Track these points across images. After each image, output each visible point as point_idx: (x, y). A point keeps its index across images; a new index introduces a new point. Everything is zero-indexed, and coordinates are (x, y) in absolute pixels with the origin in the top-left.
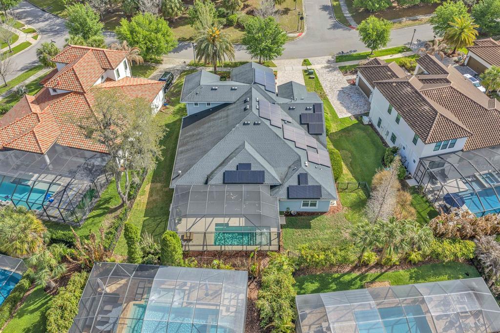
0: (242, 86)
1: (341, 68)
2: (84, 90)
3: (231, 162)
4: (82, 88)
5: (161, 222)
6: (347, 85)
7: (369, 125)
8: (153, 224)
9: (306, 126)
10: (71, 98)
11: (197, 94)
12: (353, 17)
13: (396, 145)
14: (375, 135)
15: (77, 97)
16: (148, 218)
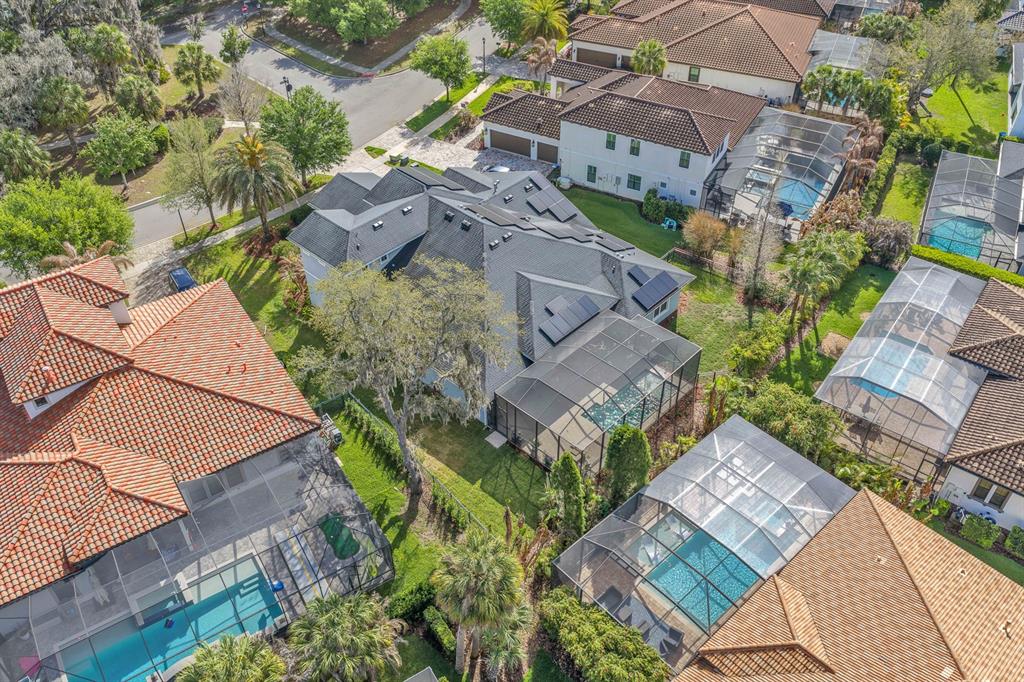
0: (416, 199)
1: (435, 135)
2: (127, 359)
3: (533, 310)
4: (116, 356)
5: (508, 470)
6: (476, 154)
7: (571, 187)
8: (502, 480)
9: (548, 213)
10: (103, 393)
11: (358, 248)
12: (347, 61)
13: (645, 186)
14: (596, 195)
15: (121, 379)
16: (480, 481)
